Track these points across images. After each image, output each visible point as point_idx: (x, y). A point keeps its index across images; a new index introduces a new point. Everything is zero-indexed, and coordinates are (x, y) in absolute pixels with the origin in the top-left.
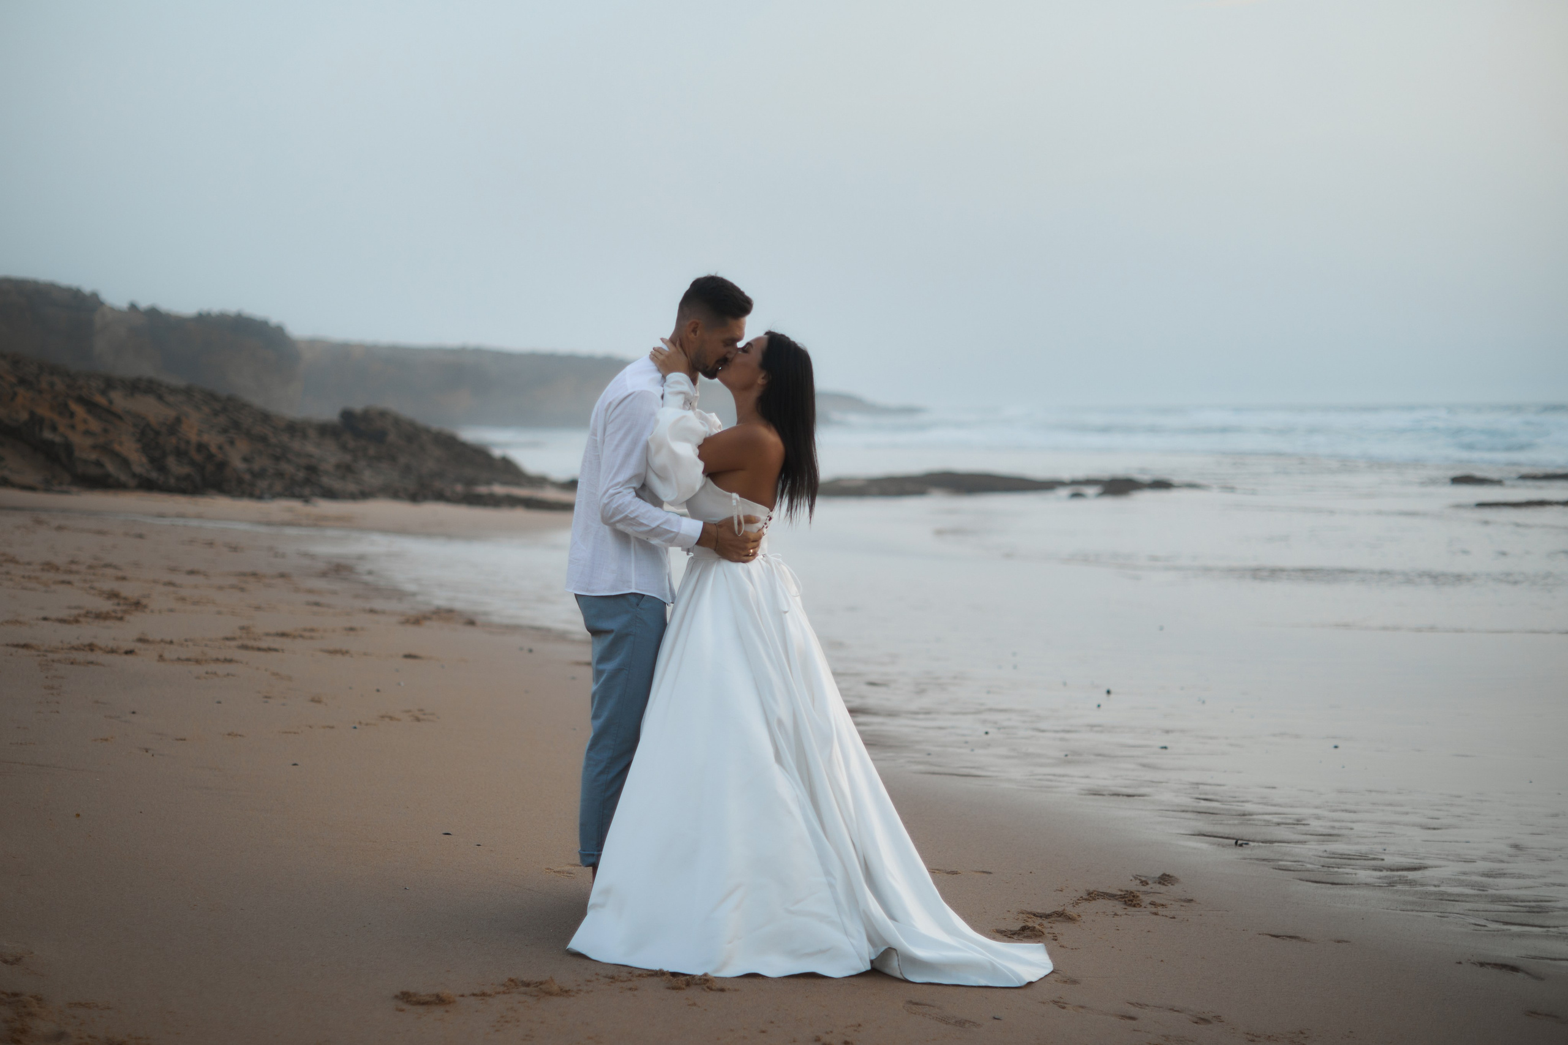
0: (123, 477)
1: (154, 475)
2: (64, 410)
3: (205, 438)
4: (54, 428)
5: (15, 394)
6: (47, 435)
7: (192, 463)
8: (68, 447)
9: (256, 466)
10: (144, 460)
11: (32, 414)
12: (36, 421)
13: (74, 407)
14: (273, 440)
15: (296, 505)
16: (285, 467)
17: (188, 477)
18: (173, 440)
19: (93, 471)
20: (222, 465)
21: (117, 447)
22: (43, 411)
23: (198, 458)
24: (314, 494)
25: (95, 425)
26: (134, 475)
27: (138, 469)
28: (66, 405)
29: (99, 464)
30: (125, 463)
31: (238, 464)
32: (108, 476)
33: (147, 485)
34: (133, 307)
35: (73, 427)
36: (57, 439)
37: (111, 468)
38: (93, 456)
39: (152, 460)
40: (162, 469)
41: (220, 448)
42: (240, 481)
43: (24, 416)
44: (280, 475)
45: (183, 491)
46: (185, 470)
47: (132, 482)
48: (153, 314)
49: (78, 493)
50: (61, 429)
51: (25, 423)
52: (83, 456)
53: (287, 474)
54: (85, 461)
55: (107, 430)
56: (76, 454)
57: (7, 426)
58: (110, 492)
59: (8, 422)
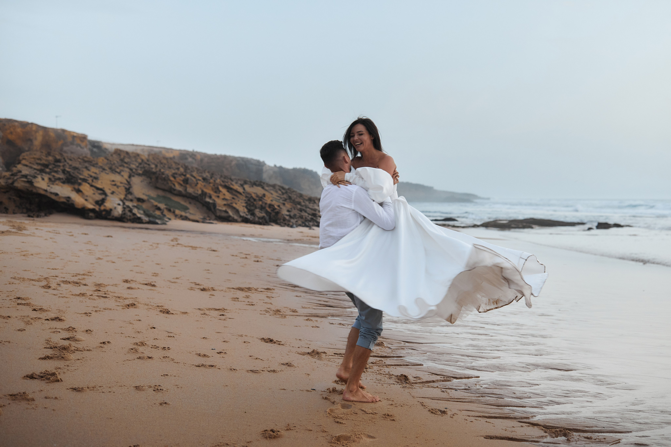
0: (236, 217)
1: (249, 217)
2: (217, 190)
3: (274, 203)
4: (210, 197)
5: (197, 183)
6: (208, 200)
7: (267, 212)
8: (214, 205)
9: (292, 214)
10: (246, 210)
11: (202, 191)
12: (204, 194)
13: (221, 188)
14: (303, 204)
15: (305, 230)
16: (304, 214)
17: (263, 217)
18: (260, 203)
19: (224, 214)
20: (277, 213)
21: (234, 205)
22: (208, 191)
23: (269, 210)
24: (313, 225)
25: (228, 196)
26: (241, 216)
27: (242, 214)
28: (218, 188)
29: (226, 212)
30: (237, 211)
31: (284, 212)
32: (230, 216)
33: (246, 221)
35: (218, 197)
36: (211, 201)
37: (231, 213)
38: (224, 209)
39: (249, 211)
40: (253, 214)
41: (279, 206)
42: (284, 219)
43: (200, 192)
44: (301, 217)
45: (260, 224)
46: (263, 214)
47: (239, 219)
49: (216, 224)
50: (213, 197)
51: (200, 195)
52: (220, 208)
53: (304, 217)
54: (220, 211)
55: (233, 198)
56: (217, 207)
57: (193, 196)
58: (230, 223)
59: (193, 194)
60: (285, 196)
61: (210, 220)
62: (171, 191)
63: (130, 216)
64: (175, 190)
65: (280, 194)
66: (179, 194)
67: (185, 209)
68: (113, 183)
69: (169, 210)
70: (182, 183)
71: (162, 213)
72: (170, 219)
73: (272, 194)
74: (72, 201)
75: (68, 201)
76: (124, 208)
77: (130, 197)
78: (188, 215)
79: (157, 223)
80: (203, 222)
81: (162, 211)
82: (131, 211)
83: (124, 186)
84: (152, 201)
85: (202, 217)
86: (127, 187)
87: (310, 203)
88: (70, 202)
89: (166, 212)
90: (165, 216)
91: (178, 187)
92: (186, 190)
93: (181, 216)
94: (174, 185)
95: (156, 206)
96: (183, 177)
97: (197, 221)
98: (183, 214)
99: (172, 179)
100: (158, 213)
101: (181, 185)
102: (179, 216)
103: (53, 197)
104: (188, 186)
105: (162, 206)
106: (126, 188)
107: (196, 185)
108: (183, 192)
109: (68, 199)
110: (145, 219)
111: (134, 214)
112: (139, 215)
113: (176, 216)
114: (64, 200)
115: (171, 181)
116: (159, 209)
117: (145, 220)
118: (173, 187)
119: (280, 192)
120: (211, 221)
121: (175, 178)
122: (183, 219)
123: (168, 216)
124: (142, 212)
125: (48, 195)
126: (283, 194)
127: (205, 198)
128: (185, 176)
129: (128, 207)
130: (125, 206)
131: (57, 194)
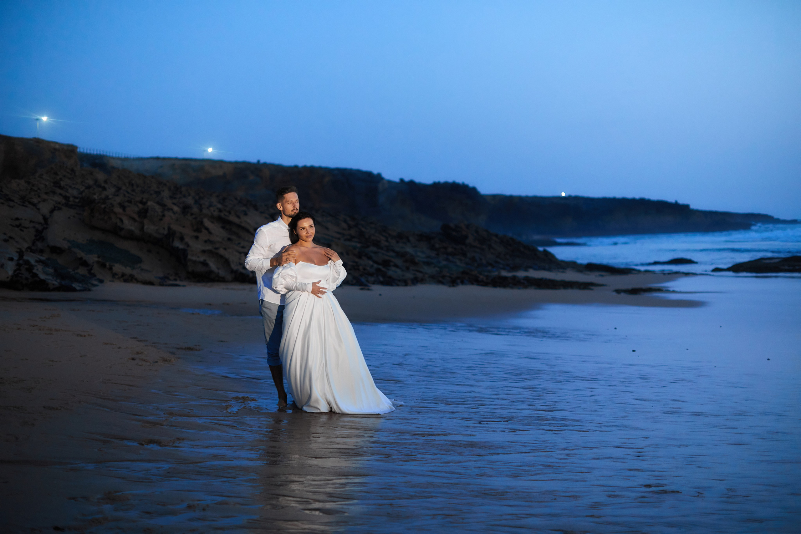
0: (222, 273)
2: (198, 226)
4: (182, 239)
5: (164, 216)
6: (177, 244)
8: (186, 252)
12: (171, 234)
13: (208, 223)
19: (200, 269)
22: (181, 228)
25: (219, 235)
26: (232, 271)
28: (202, 223)
29: (205, 264)
32: (211, 272)
34: (402, 180)
35: (197, 237)
36: (182, 246)
37: (213, 265)
38: (202, 259)
47: (229, 277)
48: (412, 183)
49: (184, 286)
50: (187, 239)
51: (166, 236)
52: (194, 258)
53: (361, 268)
54: (194, 262)
55: (229, 239)
56: (189, 257)
57: (153, 238)
58: (209, 284)
59: (154, 235)
60: (353, 232)
61: (175, 280)
62: (116, 231)
63: (27, 279)
64: (122, 229)
65: (344, 229)
66: (130, 237)
67: (135, 261)
68: (17, 223)
69: (103, 266)
70: (136, 216)
71: (90, 271)
72: (101, 281)
73: (327, 229)
76: (19, 265)
77: (40, 245)
78: (135, 273)
79: (74, 290)
80: (161, 285)
81: (90, 267)
82: (30, 268)
83: (34, 227)
84: (76, 250)
85: (161, 275)
86: (40, 228)
87: (398, 242)
89: (96, 269)
90: (94, 275)
91: (128, 225)
92: (142, 229)
93: (123, 275)
94: (121, 220)
95: (81, 259)
96: (141, 206)
97: (151, 283)
98: (128, 271)
99: (118, 210)
100: (82, 271)
101: (134, 220)
102: (120, 275)
104: (146, 221)
105: (92, 258)
106: (37, 231)
107: (161, 220)
108: (137, 232)
110: (54, 282)
111: (35, 275)
112: (42, 276)
113: (114, 275)
115: (115, 213)
116: (84, 263)
117: (53, 284)
118: (119, 224)
119: (344, 225)
120: (178, 282)
121: (124, 208)
122: (126, 281)
123: (99, 276)
124: (51, 270)
126: (350, 227)
127: (173, 241)
128: (144, 203)
129: (27, 262)
130: (21, 262)
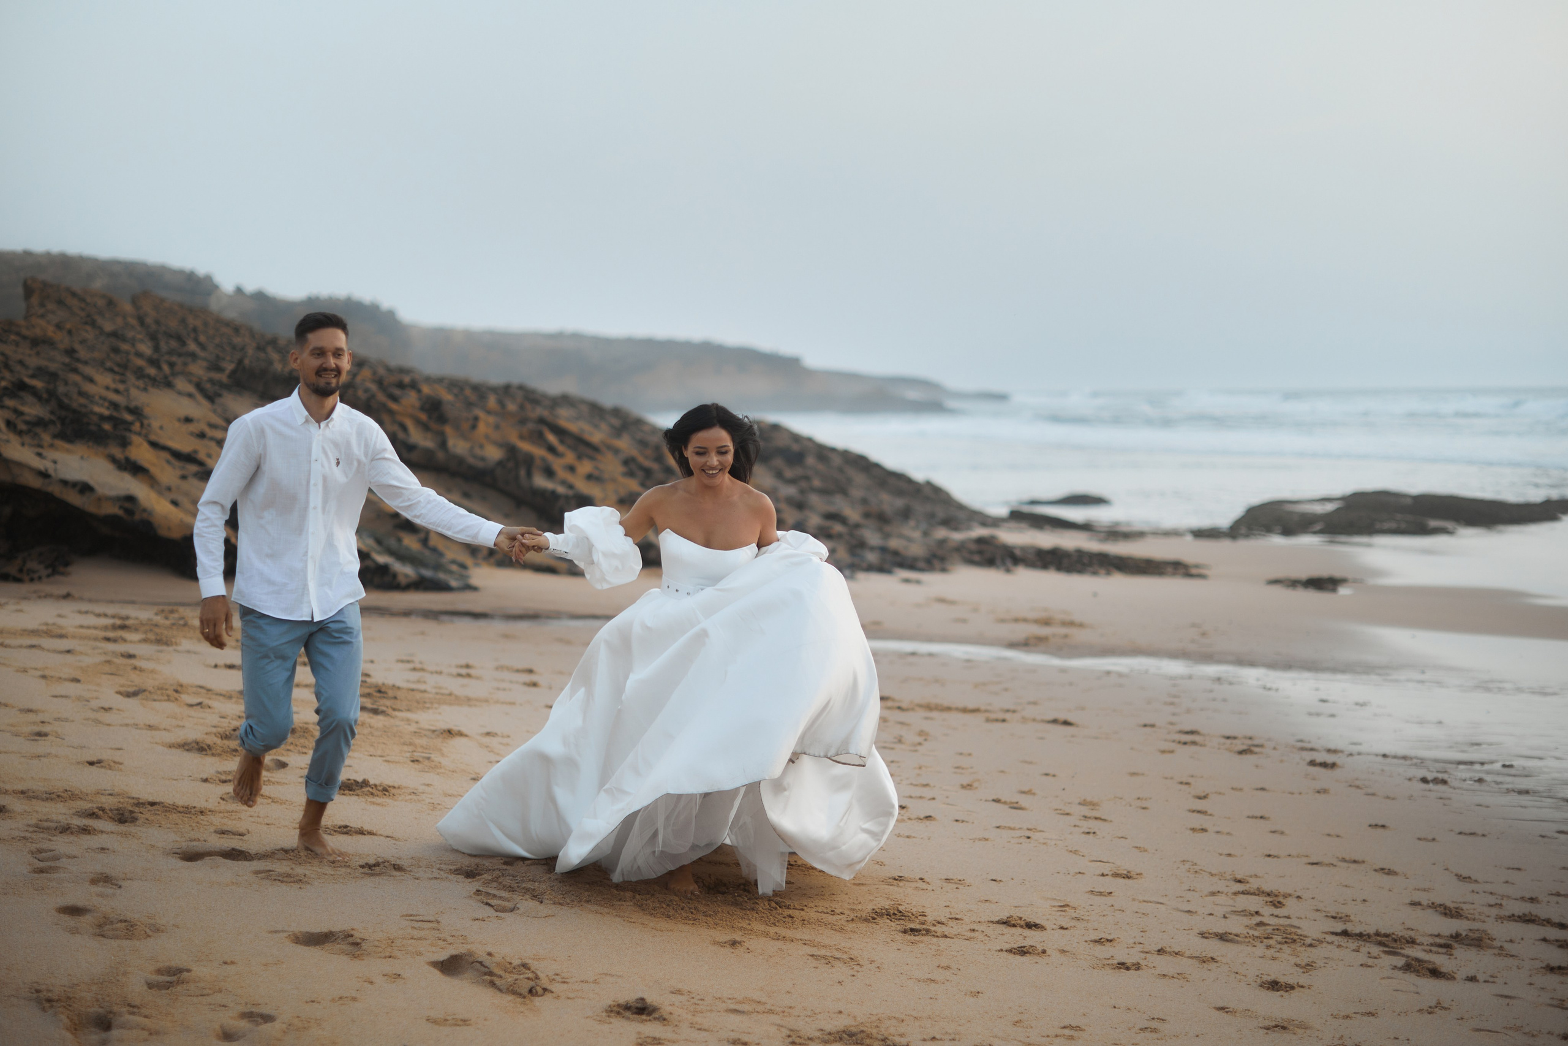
11: (507, 449)
12: (520, 461)
43: (497, 453)
51: (500, 463)
57: (471, 467)
59: (471, 461)
74: (145, 510)
75: (130, 512)
81: (422, 535)
88: (137, 517)
102: (485, 552)
103: (74, 499)
109: (127, 505)
114: (114, 510)
125: (56, 490)
127: (529, 475)
131: (85, 488)
